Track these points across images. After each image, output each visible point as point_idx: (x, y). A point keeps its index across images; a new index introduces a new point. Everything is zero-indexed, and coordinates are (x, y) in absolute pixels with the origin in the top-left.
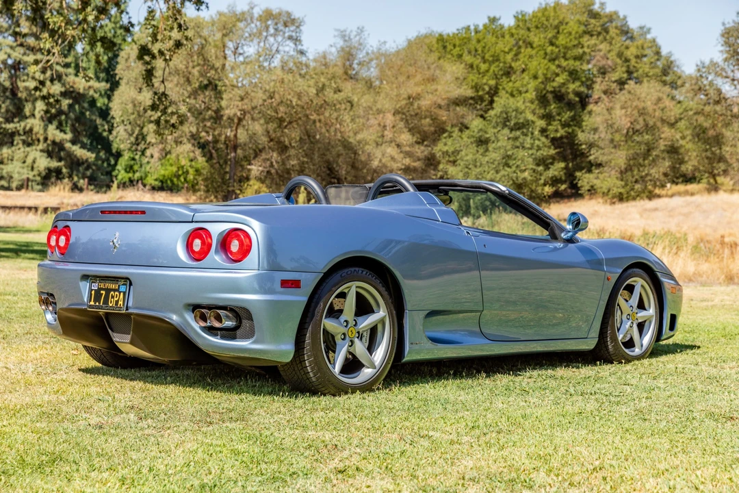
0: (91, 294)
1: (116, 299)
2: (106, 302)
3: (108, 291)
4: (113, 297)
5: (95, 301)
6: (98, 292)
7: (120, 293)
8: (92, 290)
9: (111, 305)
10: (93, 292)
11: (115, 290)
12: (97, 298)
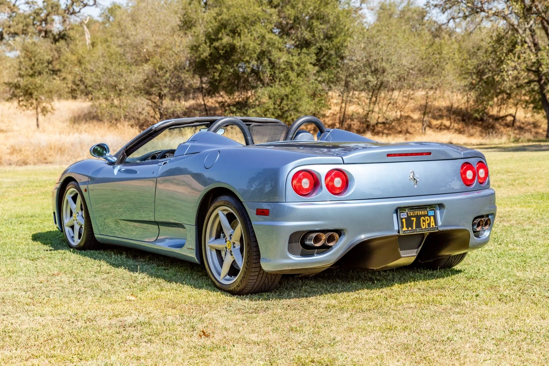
0: (402, 223)
1: (427, 222)
2: (418, 225)
3: (418, 217)
4: (424, 221)
5: (407, 227)
6: (408, 219)
7: (430, 217)
8: (402, 219)
9: (424, 227)
10: (404, 220)
11: (424, 216)
12: (409, 223)
